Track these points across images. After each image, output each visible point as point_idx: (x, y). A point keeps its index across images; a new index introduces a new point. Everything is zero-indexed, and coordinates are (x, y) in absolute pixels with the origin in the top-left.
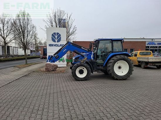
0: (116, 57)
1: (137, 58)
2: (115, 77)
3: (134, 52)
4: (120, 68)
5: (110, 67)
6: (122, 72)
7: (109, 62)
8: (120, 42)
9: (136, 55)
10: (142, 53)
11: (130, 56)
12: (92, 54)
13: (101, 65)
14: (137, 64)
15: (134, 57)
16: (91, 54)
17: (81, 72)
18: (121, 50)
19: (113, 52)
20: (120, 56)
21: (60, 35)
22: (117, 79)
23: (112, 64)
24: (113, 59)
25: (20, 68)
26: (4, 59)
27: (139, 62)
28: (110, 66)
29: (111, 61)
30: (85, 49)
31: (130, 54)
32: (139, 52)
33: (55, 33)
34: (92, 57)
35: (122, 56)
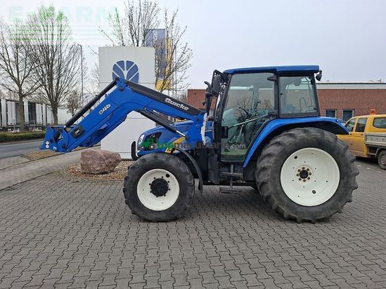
0: (291, 135)
1: (366, 136)
2: (287, 212)
3: (355, 119)
4: (304, 174)
5: (266, 172)
6: (314, 192)
7: (265, 152)
8: (305, 80)
9: (361, 128)
10: (380, 121)
11: (345, 132)
12: (204, 123)
13: (236, 164)
14: (364, 153)
15: (354, 132)
16: (200, 121)
17: (159, 189)
18: (312, 110)
19: (278, 117)
20: (305, 131)
21: (136, 68)
22: (292, 220)
23: (272, 159)
24: (278, 144)
25: (31, 160)
26: (17, 133)
27: (372, 148)
28: (264, 169)
29: (271, 149)
30: (177, 105)
31: (344, 125)
32: (371, 117)
33: (121, 63)
34: (203, 132)
35: (314, 132)
